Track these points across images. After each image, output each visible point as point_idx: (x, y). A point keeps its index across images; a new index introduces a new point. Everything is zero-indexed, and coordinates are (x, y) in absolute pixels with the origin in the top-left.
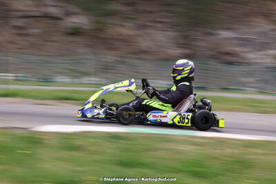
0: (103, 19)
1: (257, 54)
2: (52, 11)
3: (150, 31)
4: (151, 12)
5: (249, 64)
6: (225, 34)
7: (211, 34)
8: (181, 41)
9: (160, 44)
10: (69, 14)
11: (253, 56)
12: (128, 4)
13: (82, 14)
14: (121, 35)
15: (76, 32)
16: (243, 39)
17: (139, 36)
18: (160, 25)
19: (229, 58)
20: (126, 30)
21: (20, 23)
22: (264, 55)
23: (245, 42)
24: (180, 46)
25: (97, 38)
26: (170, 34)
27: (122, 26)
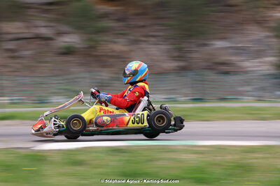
0: (94, 37)
1: (253, 62)
2: (44, 31)
3: (143, 45)
4: (143, 26)
5: (246, 72)
6: (220, 44)
7: (205, 45)
8: (176, 54)
9: (154, 58)
10: (60, 34)
11: (249, 64)
12: (119, 20)
13: (74, 33)
14: (113, 51)
15: (68, 52)
16: (237, 48)
17: (131, 51)
18: (153, 39)
19: (225, 68)
20: (119, 46)
21: (11, 45)
22: (260, 62)
23: (239, 51)
24: (175, 59)
25: (91, 56)
26: (164, 47)
27: (115, 43)
